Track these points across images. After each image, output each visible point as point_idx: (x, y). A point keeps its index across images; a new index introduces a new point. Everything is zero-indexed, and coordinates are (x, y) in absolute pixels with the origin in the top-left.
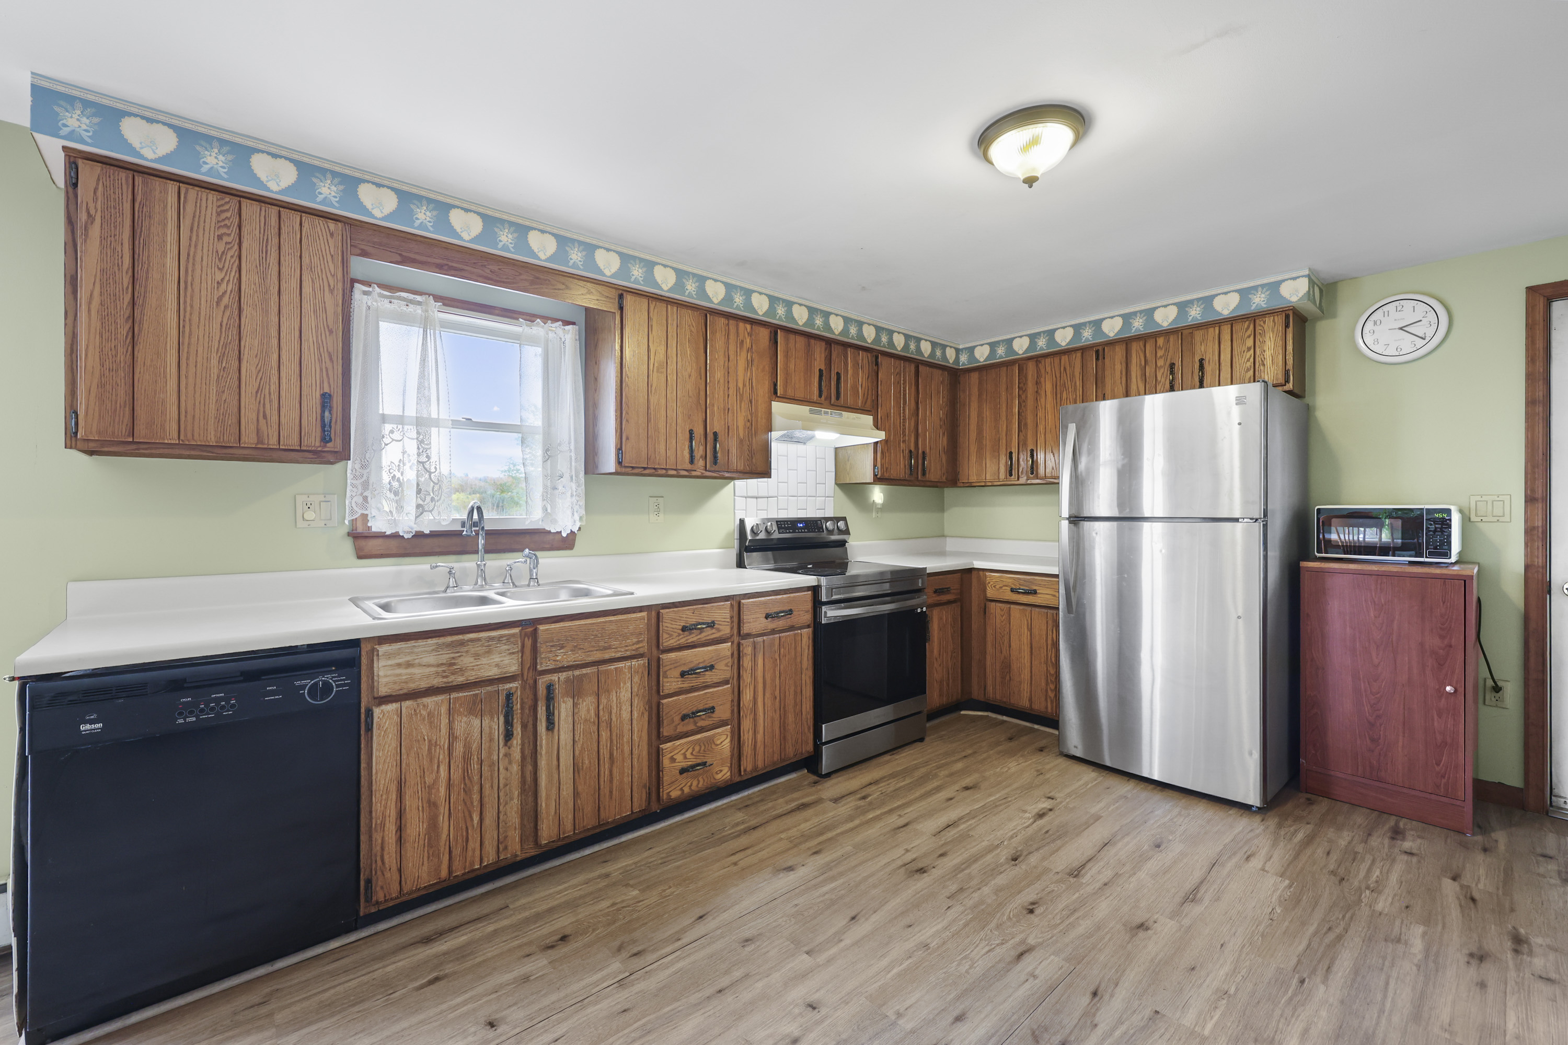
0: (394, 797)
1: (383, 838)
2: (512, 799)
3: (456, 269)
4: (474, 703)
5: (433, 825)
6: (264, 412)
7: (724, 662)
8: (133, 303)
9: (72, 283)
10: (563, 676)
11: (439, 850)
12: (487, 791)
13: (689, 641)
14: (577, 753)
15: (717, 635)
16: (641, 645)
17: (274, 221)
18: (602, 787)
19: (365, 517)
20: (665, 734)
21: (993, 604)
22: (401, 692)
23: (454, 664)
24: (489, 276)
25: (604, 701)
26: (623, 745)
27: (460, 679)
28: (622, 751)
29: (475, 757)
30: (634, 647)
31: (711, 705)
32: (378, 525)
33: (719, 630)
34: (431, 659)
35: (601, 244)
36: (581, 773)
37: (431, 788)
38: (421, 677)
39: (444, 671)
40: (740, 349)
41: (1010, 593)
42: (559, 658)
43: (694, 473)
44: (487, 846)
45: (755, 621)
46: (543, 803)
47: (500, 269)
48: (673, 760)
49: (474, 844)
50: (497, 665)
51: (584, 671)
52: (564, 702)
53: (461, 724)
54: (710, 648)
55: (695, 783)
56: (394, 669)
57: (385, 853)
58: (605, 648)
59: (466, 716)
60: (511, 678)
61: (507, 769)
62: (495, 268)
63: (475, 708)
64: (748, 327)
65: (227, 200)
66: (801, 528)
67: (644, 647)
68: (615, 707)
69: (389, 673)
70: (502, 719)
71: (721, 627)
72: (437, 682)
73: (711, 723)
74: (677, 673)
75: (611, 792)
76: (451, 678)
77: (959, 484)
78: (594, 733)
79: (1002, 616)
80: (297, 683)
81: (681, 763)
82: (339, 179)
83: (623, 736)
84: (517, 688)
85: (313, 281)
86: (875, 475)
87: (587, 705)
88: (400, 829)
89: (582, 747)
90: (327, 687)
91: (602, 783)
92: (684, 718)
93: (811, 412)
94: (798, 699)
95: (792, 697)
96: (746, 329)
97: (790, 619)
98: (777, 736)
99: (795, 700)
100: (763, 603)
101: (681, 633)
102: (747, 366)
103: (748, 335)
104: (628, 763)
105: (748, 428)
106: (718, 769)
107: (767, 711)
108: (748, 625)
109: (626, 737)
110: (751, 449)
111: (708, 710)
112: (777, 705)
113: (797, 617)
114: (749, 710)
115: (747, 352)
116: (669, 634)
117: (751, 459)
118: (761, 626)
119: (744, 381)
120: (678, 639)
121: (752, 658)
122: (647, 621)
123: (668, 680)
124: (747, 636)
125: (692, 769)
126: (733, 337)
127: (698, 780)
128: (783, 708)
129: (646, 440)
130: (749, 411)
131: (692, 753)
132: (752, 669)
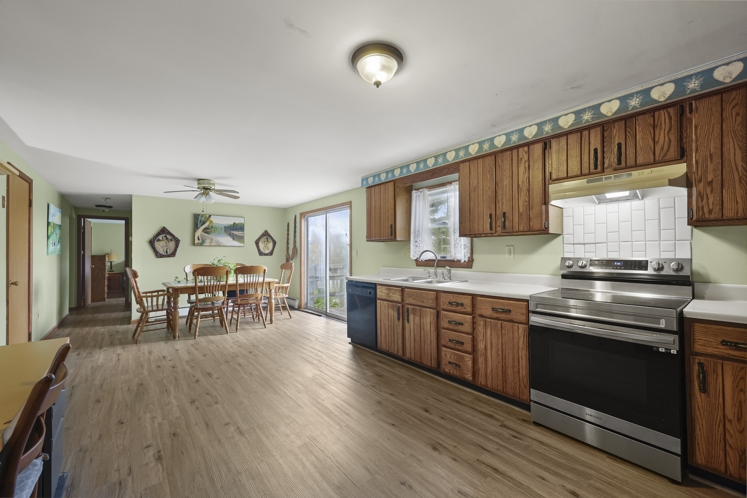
0: (380, 324)
2: (400, 339)
4: (392, 306)
6: (383, 231)
7: (468, 324)
10: (411, 307)
11: (387, 343)
12: (395, 333)
13: (452, 309)
16: (434, 305)
23: (389, 294)
25: (422, 320)
26: (428, 339)
27: (390, 299)
28: (428, 341)
30: (431, 304)
31: (462, 341)
33: (465, 309)
34: (385, 292)
36: (416, 342)
37: (385, 325)
38: (384, 296)
39: (387, 296)
40: (520, 163)
42: (410, 300)
43: (498, 234)
44: (395, 349)
45: (486, 310)
46: (407, 345)
48: (446, 356)
50: (396, 298)
51: (417, 307)
52: (411, 315)
53: (390, 311)
54: (461, 315)
57: (379, 336)
59: (391, 309)
60: (399, 303)
61: (399, 329)
64: (526, 148)
66: (618, 266)
68: (425, 324)
70: (397, 314)
71: (467, 307)
72: (386, 298)
73: (463, 349)
74: (447, 320)
75: (425, 354)
76: (388, 298)
78: (419, 330)
81: (449, 359)
84: (400, 306)
86: (690, 219)
87: (417, 320)
88: (381, 332)
89: (416, 333)
91: (422, 349)
92: (451, 341)
93: (589, 182)
94: (516, 364)
95: (511, 360)
96: (524, 150)
97: (509, 315)
98: (500, 376)
99: (513, 363)
100: (491, 302)
101: (448, 304)
102: (526, 170)
103: (526, 153)
104: (429, 347)
105: (526, 206)
106: (466, 372)
107: (494, 360)
108: (481, 310)
109: (429, 337)
110: (528, 217)
111: (460, 342)
112: (500, 360)
113: (514, 315)
114: (482, 354)
115: (525, 163)
116: (444, 303)
117: (528, 223)
118: (489, 313)
119: (523, 180)
120: (447, 306)
121: (483, 328)
122: (436, 296)
123: (444, 322)
124: (481, 316)
125: (454, 365)
126: (515, 158)
127: (456, 371)
128: (504, 363)
129: (469, 223)
130: (527, 196)
131: (454, 358)
132: (483, 333)
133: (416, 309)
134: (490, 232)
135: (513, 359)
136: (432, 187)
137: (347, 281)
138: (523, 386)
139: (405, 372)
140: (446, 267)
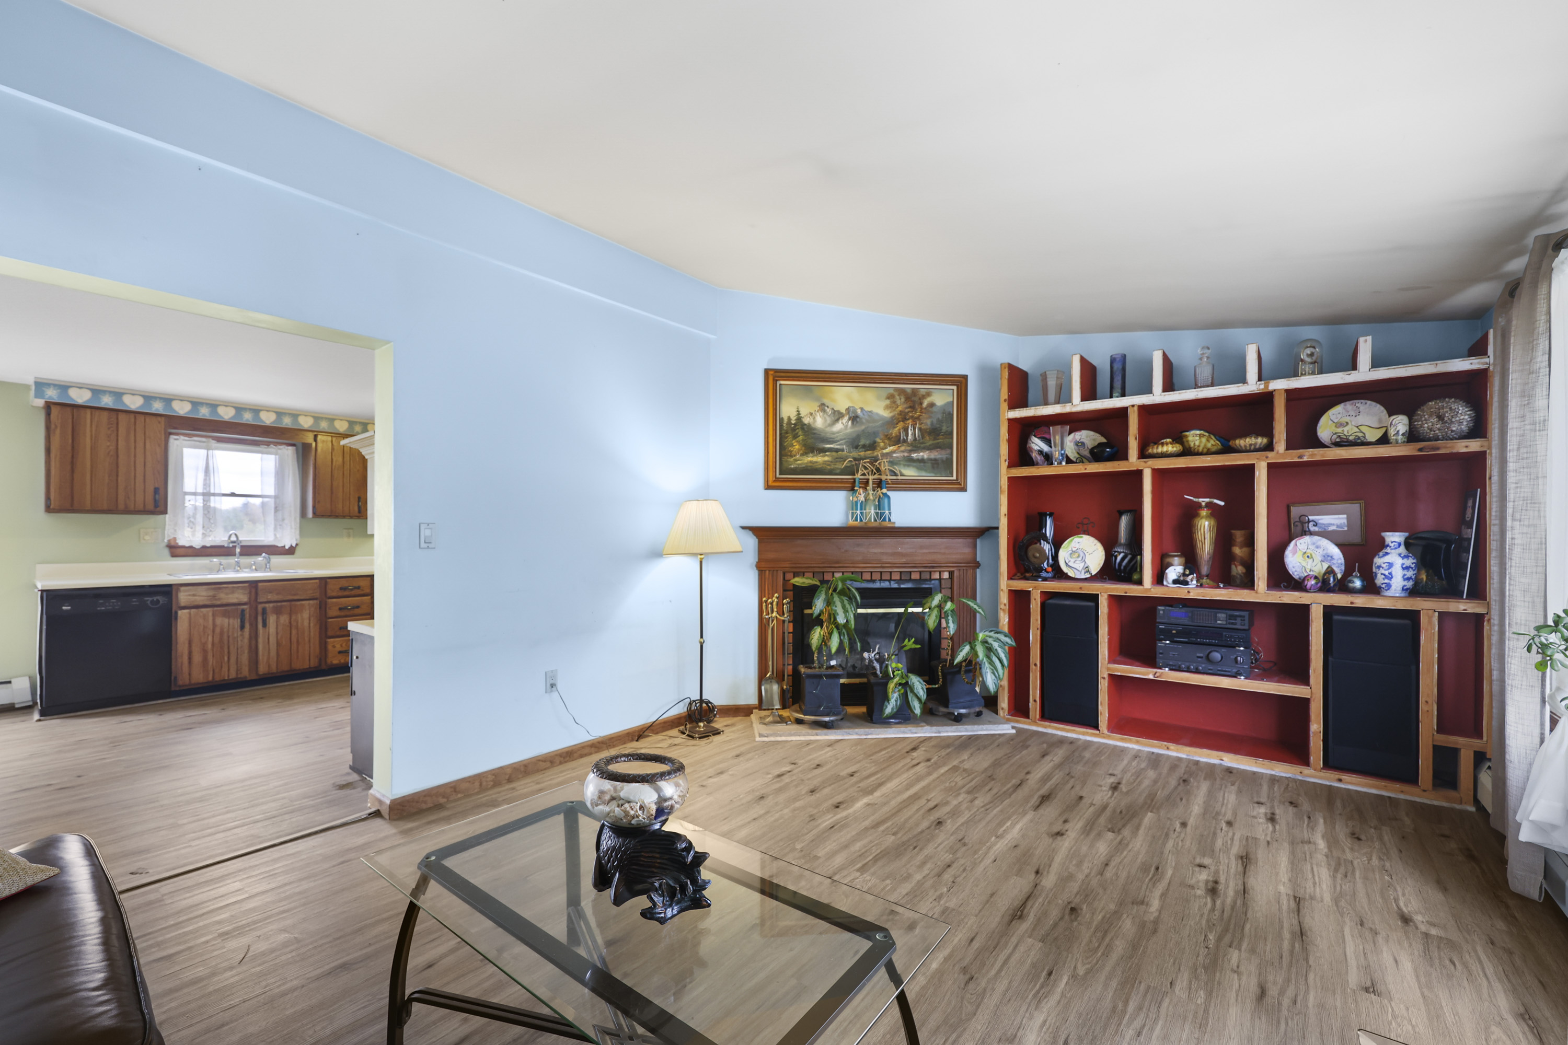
0: (187, 646)
4: (226, 613)
5: (205, 660)
7: (366, 605)
8: (73, 457)
9: (48, 450)
10: (271, 605)
12: (232, 649)
13: (344, 594)
14: (279, 637)
15: (362, 592)
17: (133, 420)
18: (293, 653)
19: (175, 539)
20: (330, 635)
22: (190, 606)
23: (217, 596)
25: (294, 617)
26: (304, 637)
27: (219, 603)
28: (304, 640)
29: (226, 634)
30: (311, 595)
32: (181, 542)
34: (204, 593)
35: (301, 414)
36: (281, 647)
37: (204, 644)
39: (211, 599)
42: (269, 598)
46: (260, 657)
47: (245, 428)
48: (334, 647)
49: (225, 669)
50: (237, 599)
51: (283, 603)
52: (271, 616)
53: (219, 621)
54: (357, 598)
56: (187, 597)
57: (183, 667)
58: (294, 595)
59: (221, 617)
60: (245, 604)
62: (242, 428)
63: (226, 615)
65: (113, 413)
67: (317, 595)
69: (185, 598)
72: (208, 603)
74: (337, 608)
76: (215, 602)
80: (145, 599)
81: (338, 648)
82: (163, 401)
84: (247, 608)
85: (150, 442)
87: (284, 619)
90: (158, 601)
91: (293, 651)
92: (341, 628)
101: (340, 590)
116: (332, 591)
120: (337, 592)
122: (319, 584)
129: (330, 502)
133: (280, 607)
140: (263, 554)
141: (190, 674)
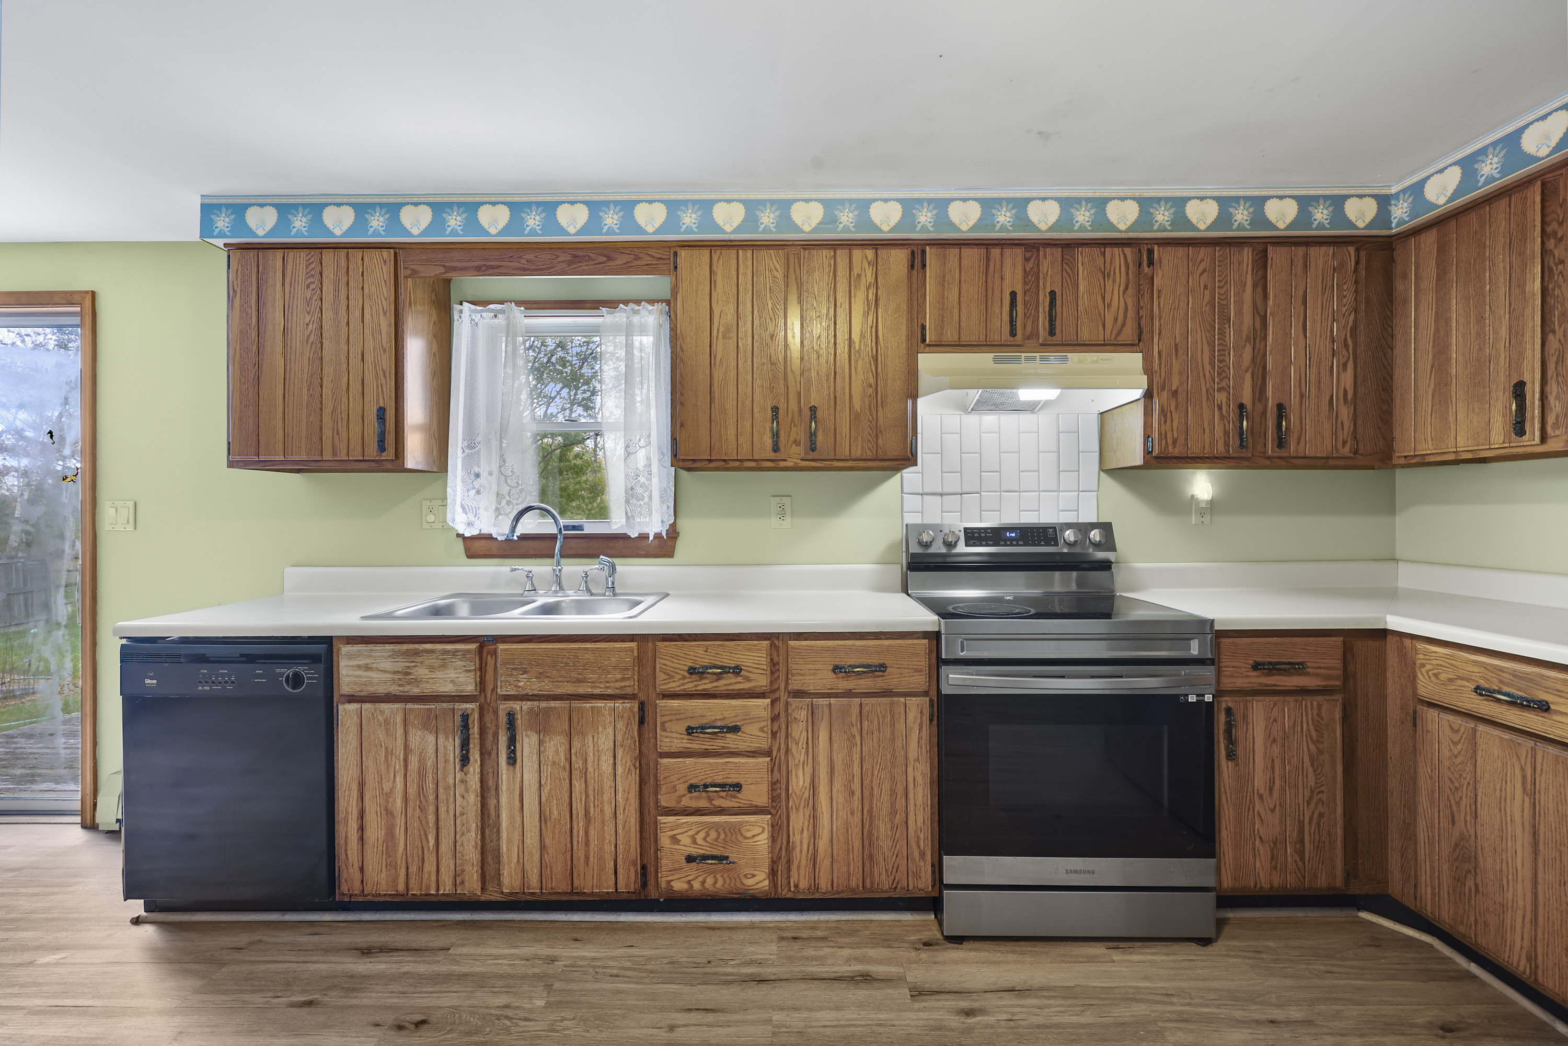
0: (355, 796)
1: (346, 832)
2: (469, 831)
3: (493, 267)
4: (428, 717)
5: (391, 834)
6: (337, 429)
7: (758, 726)
8: (258, 352)
10: (527, 705)
11: (396, 862)
12: (442, 815)
13: (700, 688)
14: (543, 799)
15: (746, 686)
16: (627, 683)
17: (343, 263)
18: (575, 847)
20: (663, 803)
21: (1432, 714)
22: (362, 694)
23: (409, 674)
24: (526, 266)
25: (576, 744)
26: (602, 803)
27: (415, 691)
28: (602, 811)
29: (430, 775)
30: (618, 685)
31: (736, 781)
33: (748, 679)
34: (387, 665)
35: (642, 198)
36: (549, 824)
37: (388, 795)
38: (380, 682)
39: (400, 679)
40: (856, 287)
41: (1474, 695)
42: (521, 684)
43: (783, 464)
44: (443, 874)
45: (814, 674)
47: (536, 257)
48: (675, 840)
49: (430, 867)
50: (452, 682)
51: (553, 704)
52: (527, 735)
53: (416, 738)
54: (734, 702)
55: (710, 881)
56: (354, 670)
57: (349, 848)
58: (579, 681)
59: (420, 730)
60: (467, 698)
61: (463, 797)
62: (530, 256)
63: (430, 723)
64: (870, 253)
65: (312, 253)
66: (1011, 539)
67: (630, 683)
68: (591, 754)
69: (351, 673)
70: (458, 741)
71: (752, 675)
72: (394, 689)
73: (737, 805)
74: (682, 727)
75: (587, 858)
76: (407, 688)
77: (1396, 461)
78: (564, 780)
79: (1455, 744)
80: (278, 670)
81: (686, 846)
82: (386, 209)
83: (603, 793)
84: (473, 710)
85: (371, 308)
86: (1147, 452)
87: (555, 746)
88: (362, 828)
89: (549, 793)
90: (307, 676)
91: (575, 843)
92: (692, 788)
93: (996, 361)
94: (900, 803)
95: (885, 797)
96: (866, 257)
97: (881, 678)
98: (856, 850)
99: (891, 804)
100: (828, 649)
101: (687, 674)
102: (869, 308)
103: (869, 263)
104: (609, 828)
105: (870, 396)
106: (748, 871)
107: (837, 810)
108: (800, 678)
109: (607, 795)
110: (875, 425)
111: (730, 786)
112: (856, 803)
113: (896, 676)
114: (803, 801)
115: (867, 290)
116: (668, 675)
117: (875, 439)
118: (825, 681)
119: (862, 331)
120: (682, 682)
121: (807, 727)
122: (636, 654)
123: (667, 734)
124: (799, 694)
125: (709, 862)
126: (842, 272)
127: (715, 877)
128: (868, 811)
129: (708, 425)
130: (872, 371)
131: (708, 839)
132: (807, 743)
133: (547, 711)
134: (772, 455)
135: (893, 792)
136: (535, 306)
137: (124, 641)
138: (916, 855)
139: (507, 951)
140: (601, 557)
141: (362, 869)
